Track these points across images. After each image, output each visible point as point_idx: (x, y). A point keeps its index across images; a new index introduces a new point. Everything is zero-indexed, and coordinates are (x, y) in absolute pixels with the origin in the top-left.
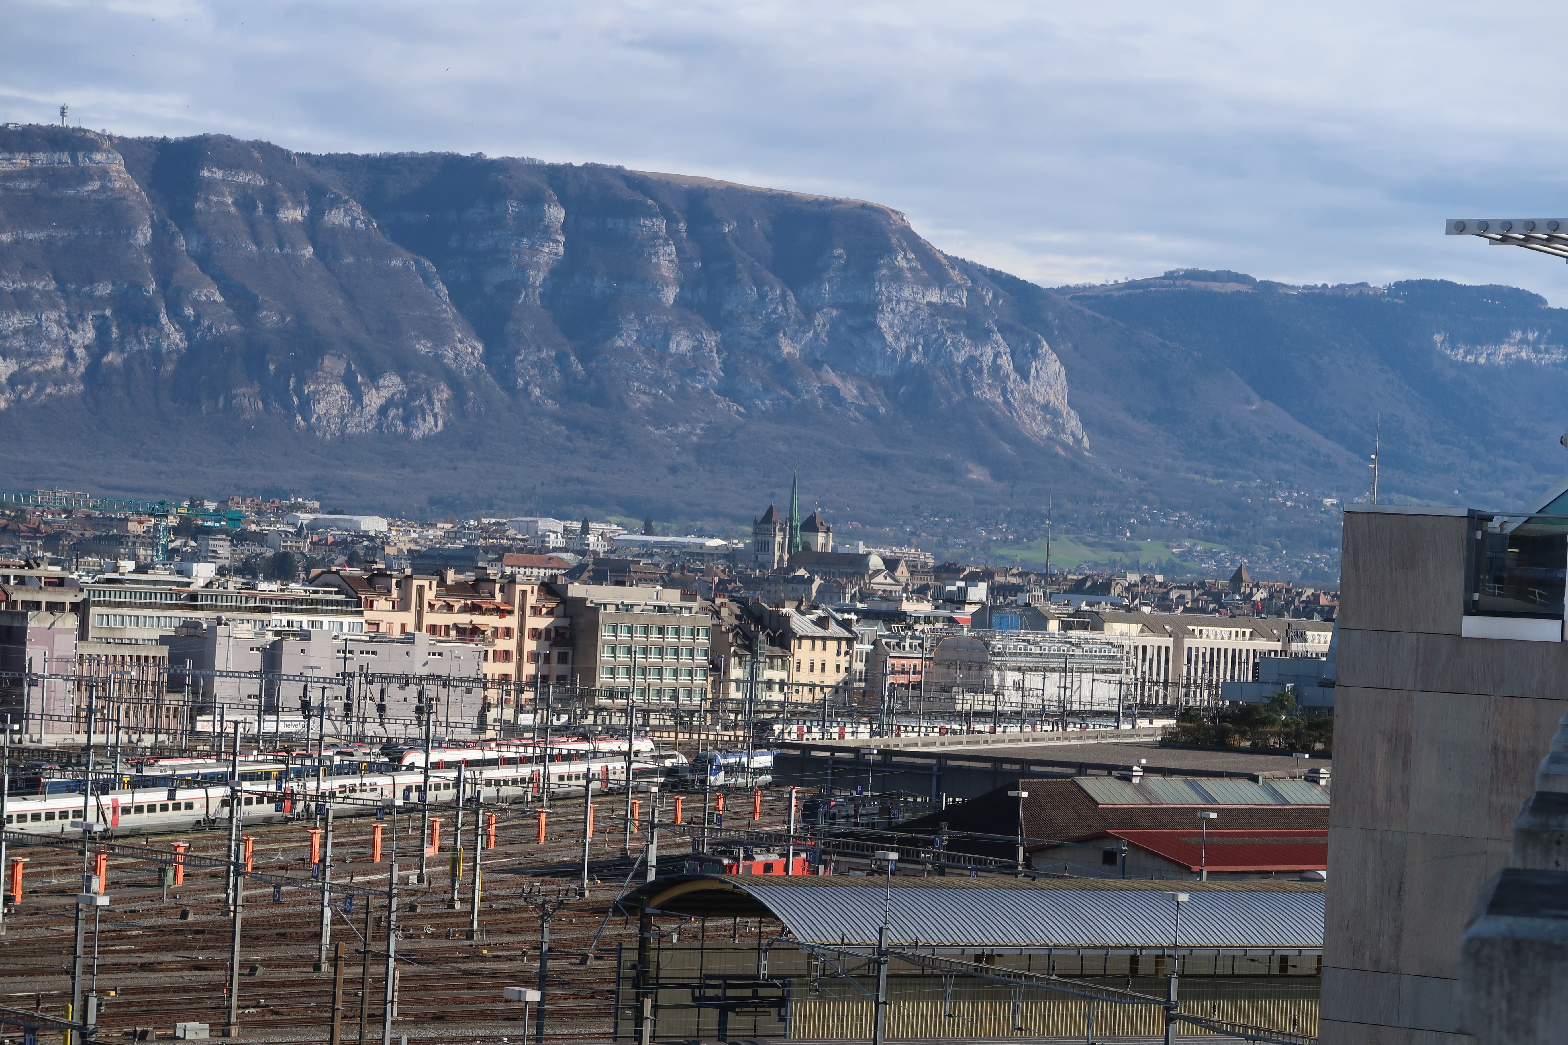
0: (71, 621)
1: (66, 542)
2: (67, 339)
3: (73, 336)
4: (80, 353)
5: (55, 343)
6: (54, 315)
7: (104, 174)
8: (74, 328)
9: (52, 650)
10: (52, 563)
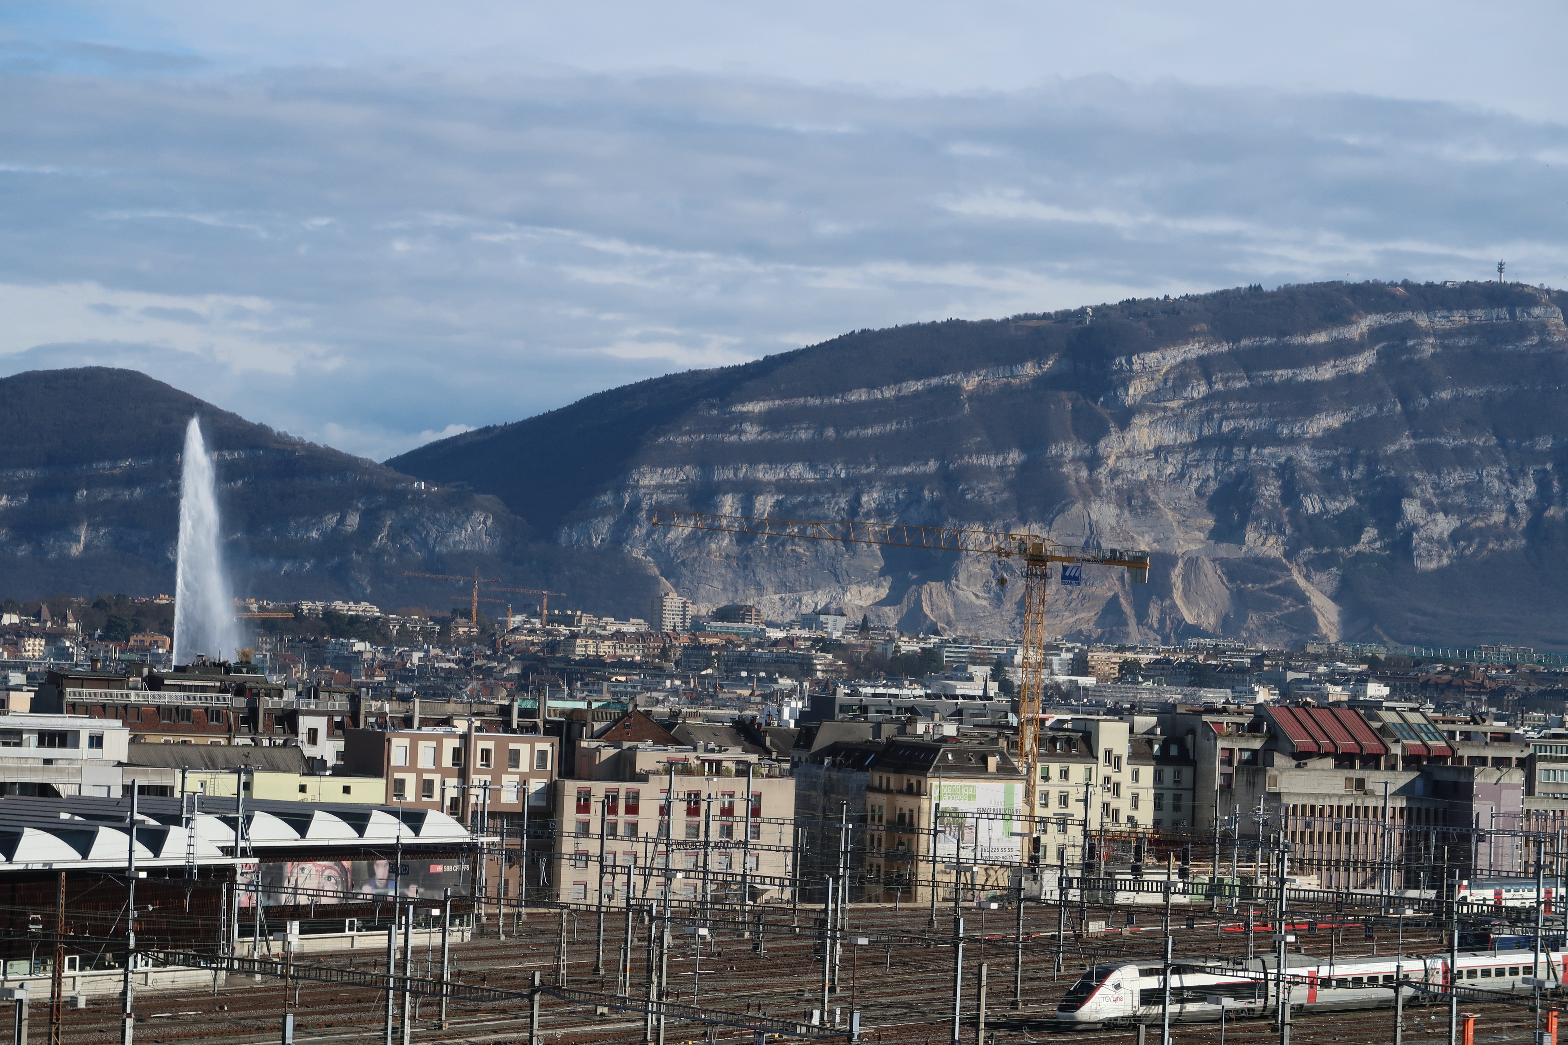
0: (1517, 777)
1: (1510, 698)
2: (1509, 494)
3: (1514, 491)
4: (1521, 507)
5: (1496, 498)
6: (1495, 471)
7: (1542, 328)
8: (1515, 483)
9: (1498, 806)
10: (1498, 718)
